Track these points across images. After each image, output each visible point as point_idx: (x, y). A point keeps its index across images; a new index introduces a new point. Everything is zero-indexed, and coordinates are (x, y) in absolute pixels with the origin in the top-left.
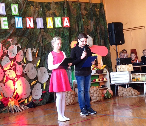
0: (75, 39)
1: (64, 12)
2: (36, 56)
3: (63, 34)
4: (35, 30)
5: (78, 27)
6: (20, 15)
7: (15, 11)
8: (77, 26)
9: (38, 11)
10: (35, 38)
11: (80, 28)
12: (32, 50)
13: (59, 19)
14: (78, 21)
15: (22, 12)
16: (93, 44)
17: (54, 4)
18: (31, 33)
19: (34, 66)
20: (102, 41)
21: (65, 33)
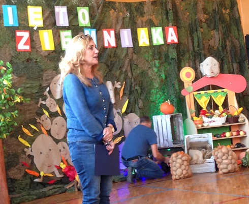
0: (187, 64)
1: (167, 18)
2: (121, 94)
3: (167, 56)
4: (117, 51)
5: (193, 42)
6: (93, 25)
7: (84, 19)
8: (190, 41)
9: (124, 18)
10: (119, 64)
11: (196, 44)
12: (113, 84)
13: (160, 29)
14: (192, 33)
15: (95, 21)
16: (219, 72)
17: (150, 4)
18: (112, 56)
19: (118, 113)
20: (235, 65)
21: (169, 53)
